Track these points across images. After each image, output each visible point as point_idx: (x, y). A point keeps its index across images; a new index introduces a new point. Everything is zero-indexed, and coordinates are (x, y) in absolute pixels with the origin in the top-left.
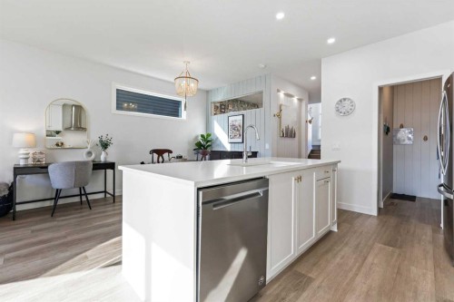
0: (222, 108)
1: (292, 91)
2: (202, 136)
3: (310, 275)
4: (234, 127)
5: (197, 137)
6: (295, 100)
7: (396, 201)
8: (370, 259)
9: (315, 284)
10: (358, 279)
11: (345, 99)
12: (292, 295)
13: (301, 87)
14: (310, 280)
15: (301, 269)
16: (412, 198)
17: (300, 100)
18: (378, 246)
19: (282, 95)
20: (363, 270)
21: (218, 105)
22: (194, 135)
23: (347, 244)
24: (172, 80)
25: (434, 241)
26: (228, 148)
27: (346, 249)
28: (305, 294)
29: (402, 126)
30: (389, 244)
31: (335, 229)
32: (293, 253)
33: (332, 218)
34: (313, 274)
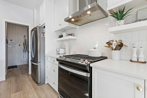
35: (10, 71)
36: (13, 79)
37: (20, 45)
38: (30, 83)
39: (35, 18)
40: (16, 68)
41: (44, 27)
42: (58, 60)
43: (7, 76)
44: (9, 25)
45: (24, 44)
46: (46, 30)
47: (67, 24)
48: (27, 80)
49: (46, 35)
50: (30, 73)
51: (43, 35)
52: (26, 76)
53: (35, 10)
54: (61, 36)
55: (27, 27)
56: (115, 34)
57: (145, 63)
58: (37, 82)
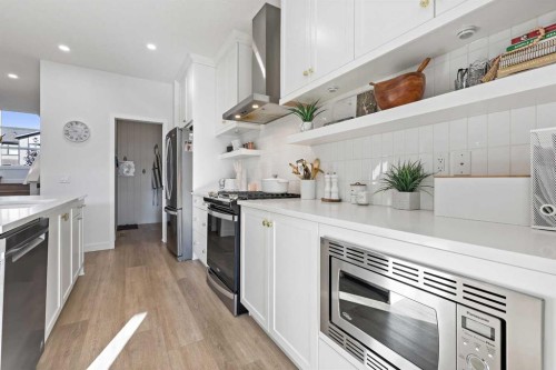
3: (83, 319)
7: (123, 232)
8: (128, 281)
9: (94, 321)
10: (127, 297)
11: (77, 123)
12: (75, 343)
14: (86, 323)
15: (69, 320)
18: (129, 270)
20: (127, 290)
23: (101, 280)
25: (162, 252)
27: (103, 284)
28: (88, 334)
29: (125, 159)
30: (135, 265)
31: (82, 273)
32: (60, 305)
33: (81, 260)
34: (85, 317)
35: (122, 235)
36: (129, 249)
37: (144, 172)
38: (162, 257)
39: (176, 104)
40: (135, 231)
41: (191, 128)
42: (206, 199)
43: (117, 243)
45: (154, 169)
46: (195, 136)
47: (232, 124)
48: (159, 255)
49: (195, 148)
50: (164, 240)
51: (189, 147)
52: (156, 246)
53: (177, 84)
54: (230, 149)
55: (160, 126)
56: (312, 145)
57: (340, 201)
58: (175, 256)
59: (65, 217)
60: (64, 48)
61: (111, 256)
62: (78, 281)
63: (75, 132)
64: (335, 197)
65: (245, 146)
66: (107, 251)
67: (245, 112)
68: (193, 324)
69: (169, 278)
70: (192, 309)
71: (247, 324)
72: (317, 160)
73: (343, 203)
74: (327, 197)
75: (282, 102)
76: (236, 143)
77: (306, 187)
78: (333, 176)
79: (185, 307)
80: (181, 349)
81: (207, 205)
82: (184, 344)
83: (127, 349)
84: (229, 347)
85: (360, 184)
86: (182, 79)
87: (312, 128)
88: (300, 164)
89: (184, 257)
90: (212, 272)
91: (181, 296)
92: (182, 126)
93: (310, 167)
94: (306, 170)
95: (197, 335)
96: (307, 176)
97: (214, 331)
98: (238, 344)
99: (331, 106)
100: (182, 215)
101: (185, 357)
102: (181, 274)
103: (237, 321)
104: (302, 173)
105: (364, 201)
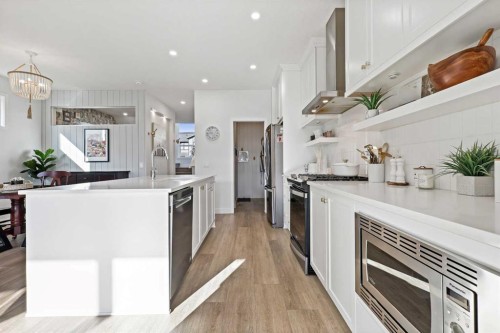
0: (67, 116)
1: (163, 110)
2: (37, 152)
4: (95, 144)
5: (26, 153)
6: (164, 119)
7: (241, 203)
8: (238, 236)
11: (212, 128)
13: (170, 109)
14: (212, 255)
16: (249, 200)
17: (168, 120)
18: (240, 229)
19: (153, 112)
20: (237, 241)
21: (61, 111)
22: (20, 151)
23: (223, 232)
24: (6, 74)
25: (263, 220)
26: (86, 168)
27: (224, 234)
29: (242, 149)
30: (244, 226)
31: (214, 226)
32: (200, 241)
33: (213, 218)
34: (213, 252)
35: (239, 205)
36: (243, 214)
37: (254, 158)
38: (263, 223)
40: (248, 202)
41: (282, 124)
42: (289, 180)
43: (236, 210)
44: (237, 125)
45: (261, 156)
46: (285, 130)
47: (311, 117)
48: (260, 220)
49: (285, 139)
50: (266, 211)
51: (280, 139)
52: (260, 215)
53: (273, 90)
54: (313, 138)
55: (262, 123)
56: (382, 131)
57: (407, 184)
58: (271, 223)
59: (203, 188)
60: (205, 81)
61: (232, 218)
62: (211, 230)
63: (212, 134)
64: (401, 180)
65: (325, 135)
66: (230, 215)
67: (318, 107)
68: (274, 272)
69: (265, 238)
70: (276, 262)
71: (315, 283)
72: (386, 145)
73: (409, 188)
74: (392, 180)
75: (347, 94)
76: (317, 133)
77: (373, 171)
78: (398, 160)
79: (271, 259)
80: (263, 285)
81: (291, 185)
82: (265, 282)
83: (232, 276)
84: (296, 294)
85: (425, 168)
86: (277, 84)
87: (378, 113)
88: (366, 149)
89: (278, 225)
90: (293, 238)
91: (270, 252)
92: (275, 122)
93: (376, 153)
94: (372, 154)
95: (275, 280)
96: (374, 160)
97: (288, 281)
98: (304, 294)
99: (398, 90)
100: (276, 192)
101: (264, 291)
102: (274, 238)
103: (308, 279)
104: (369, 158)
105: (425, 185)
